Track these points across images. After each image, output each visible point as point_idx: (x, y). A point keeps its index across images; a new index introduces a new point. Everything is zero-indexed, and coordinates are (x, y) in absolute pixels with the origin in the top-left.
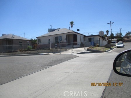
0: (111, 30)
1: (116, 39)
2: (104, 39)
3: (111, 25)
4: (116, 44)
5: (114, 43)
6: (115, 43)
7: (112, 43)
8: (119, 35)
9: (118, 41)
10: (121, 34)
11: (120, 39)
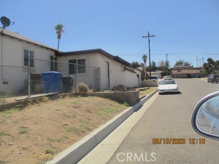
0: (150, 51)
1: (160, 72)
2: (127, 67)
3: (149, 42)
4: (159, 80)
5: (155, 80)
6: (156, 78)
7: (151, 78)
8: (164, 64)
9: (163, 75)
10: (167, 63)
11: (165, 73)
